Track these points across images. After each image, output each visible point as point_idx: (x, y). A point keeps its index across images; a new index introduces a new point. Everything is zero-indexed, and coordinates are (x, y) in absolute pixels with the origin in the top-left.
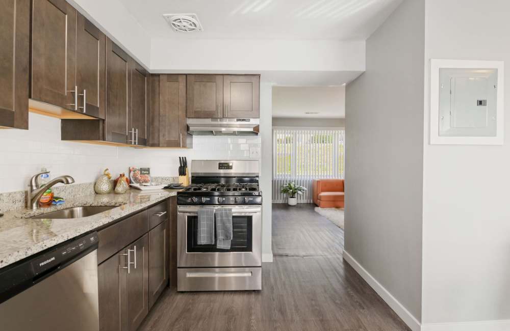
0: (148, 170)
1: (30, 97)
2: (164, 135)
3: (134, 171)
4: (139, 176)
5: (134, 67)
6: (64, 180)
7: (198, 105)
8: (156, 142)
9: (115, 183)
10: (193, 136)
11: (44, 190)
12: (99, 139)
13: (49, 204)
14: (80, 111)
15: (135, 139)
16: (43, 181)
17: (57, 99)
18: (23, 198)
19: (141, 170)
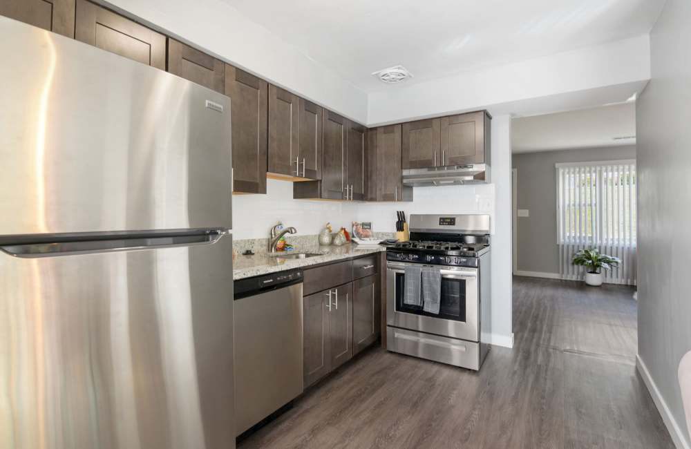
0: (369, 225)
1: (268, 171)
2: (380, 190)
3: (357, 226)
4: (361, 231)
5: (349, 126)
6: (290, 230)
7: (413, 155)
8: (374, 196)
9: (333, 237)
10: (414, 188)
11: (278, 239)
12: (317, 197)
13: (283, 249)
14: (301, 176)
15: (350, 195)
16: (279, 231)
17: (284, 169)
18: (267, 243)
19: (363, 224)
